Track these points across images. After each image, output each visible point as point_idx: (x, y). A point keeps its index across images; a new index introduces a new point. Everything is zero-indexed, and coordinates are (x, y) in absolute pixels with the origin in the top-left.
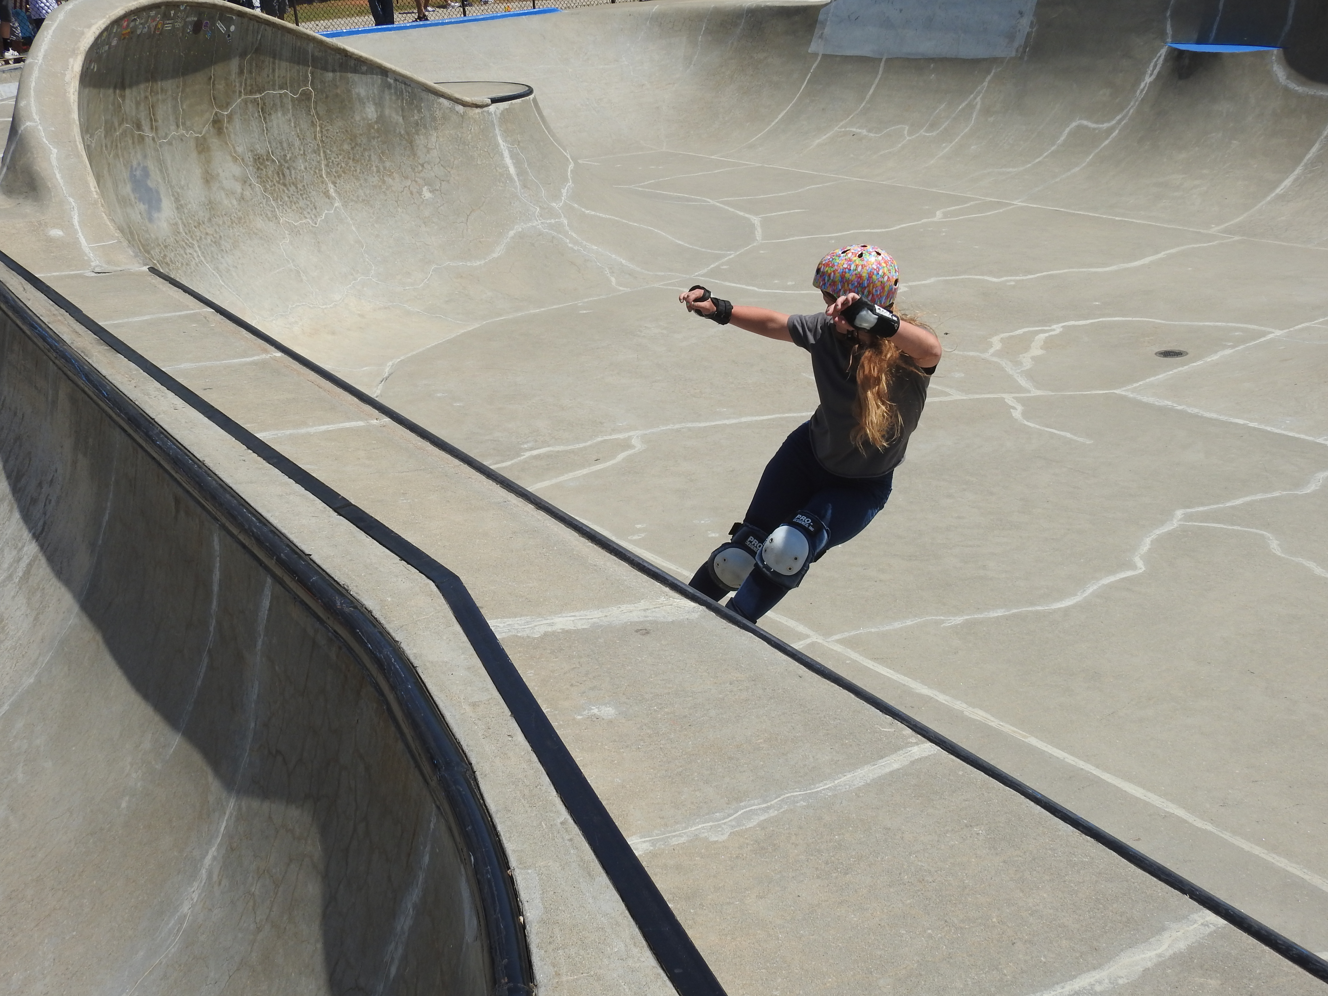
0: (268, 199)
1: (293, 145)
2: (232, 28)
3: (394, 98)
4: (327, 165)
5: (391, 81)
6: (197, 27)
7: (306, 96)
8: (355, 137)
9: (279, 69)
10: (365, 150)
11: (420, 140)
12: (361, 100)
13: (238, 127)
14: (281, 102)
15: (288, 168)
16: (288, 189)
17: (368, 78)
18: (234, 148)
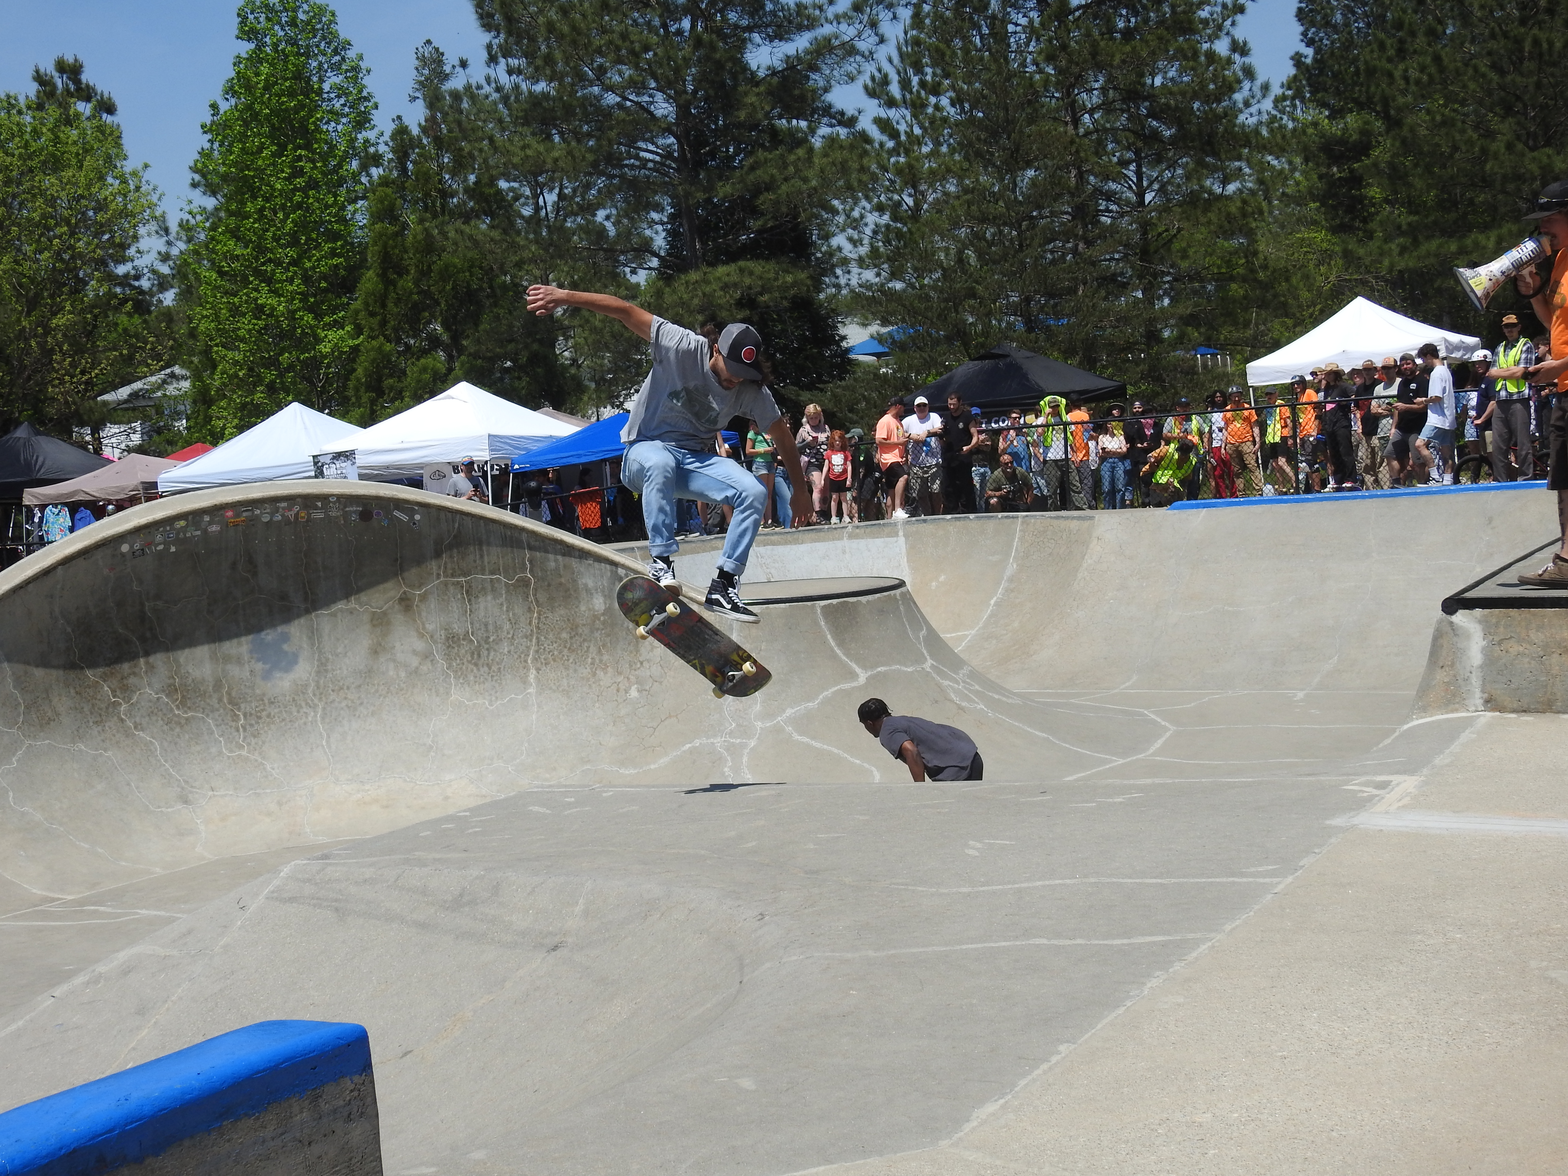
0: (448, 676)
1: (501, 628)
2: (417, 517)
4: (537, 651)
5: (622, 574)
6: (366, 515)
7: (524, 583)
8: (577, 627)
9: (488, 555)
10: (584, 640)
12: (588, 590)
13: (432, 606)
14: (493, 587)
15: (488, 649)
16: (478, 670)
18: (423, 624)
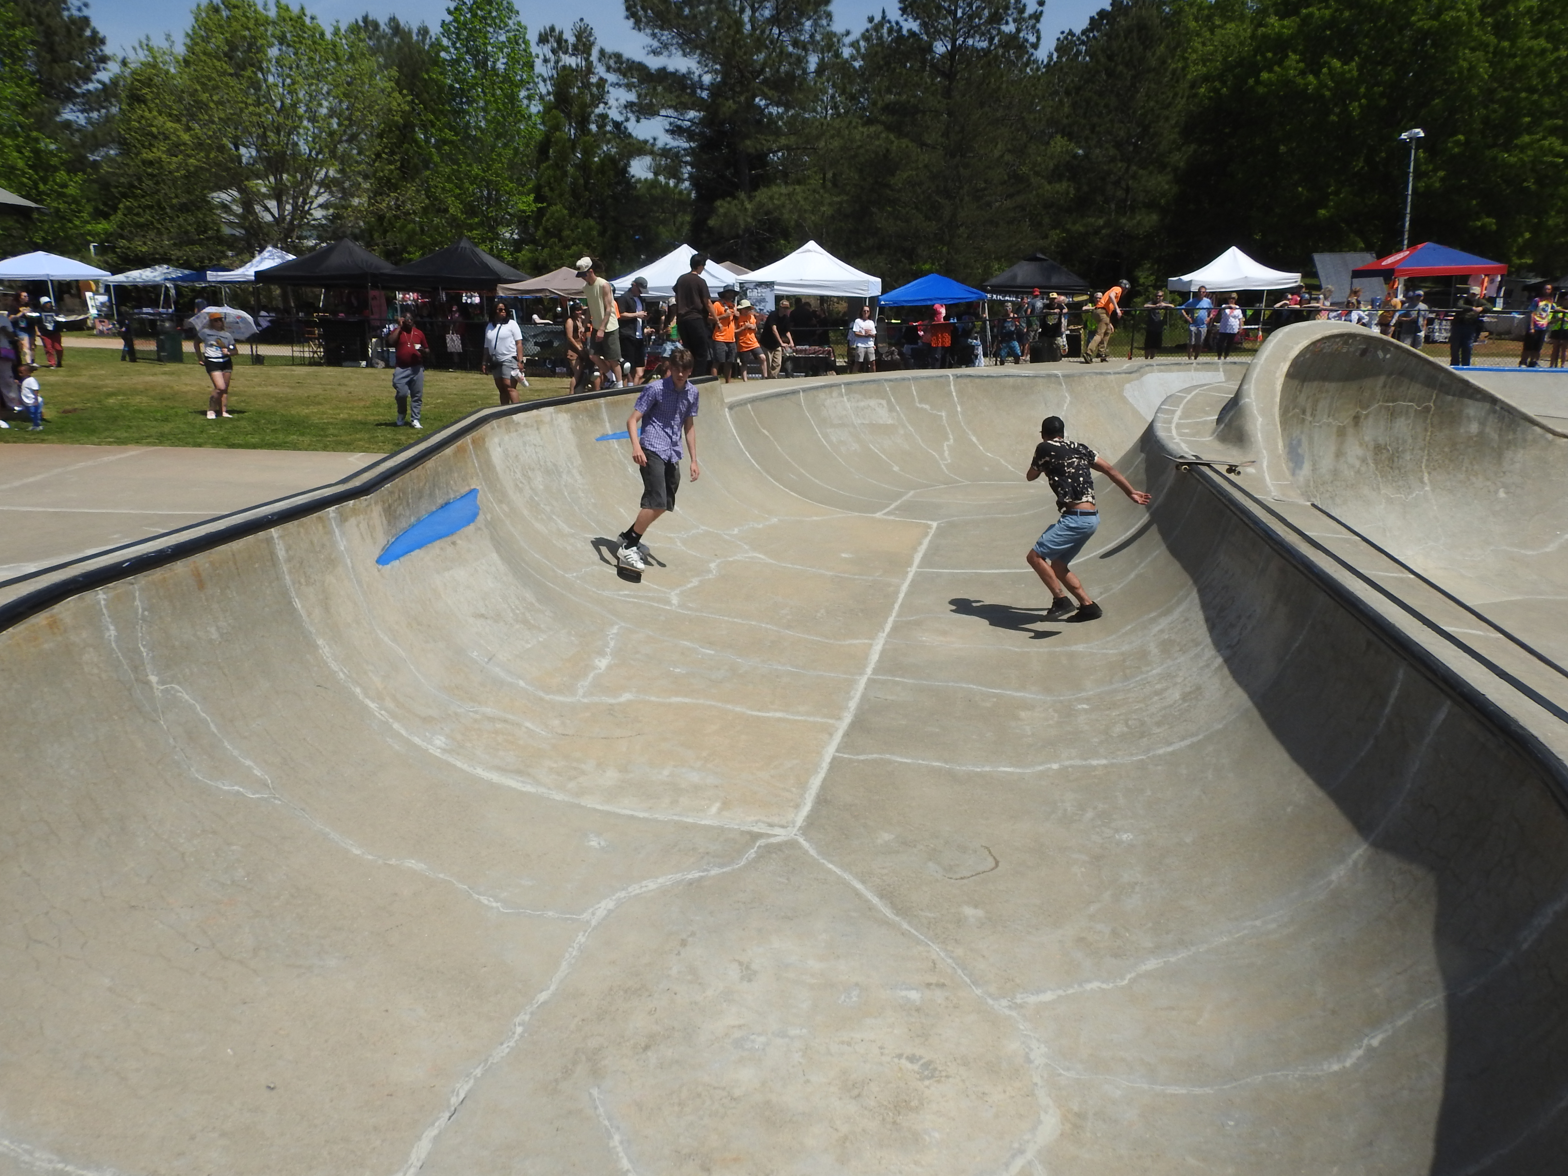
0: (1377, 475)
1: (1406, 442)
2: (1388, 356)
3: (1496, 421)
4: (1428, 460)
5: (1498, 408)
6: (1364, 352)
7: (1427, 409)
8: (1456, 444)
9: (1412, 388)
11: (1509, 454)
12: (1468, 418)
13: (1370, 423)
14: (1407, 411)
15: (1398, 457)
16: (1393, 472)
17: (1479, 404)
18: (1363, 437)
